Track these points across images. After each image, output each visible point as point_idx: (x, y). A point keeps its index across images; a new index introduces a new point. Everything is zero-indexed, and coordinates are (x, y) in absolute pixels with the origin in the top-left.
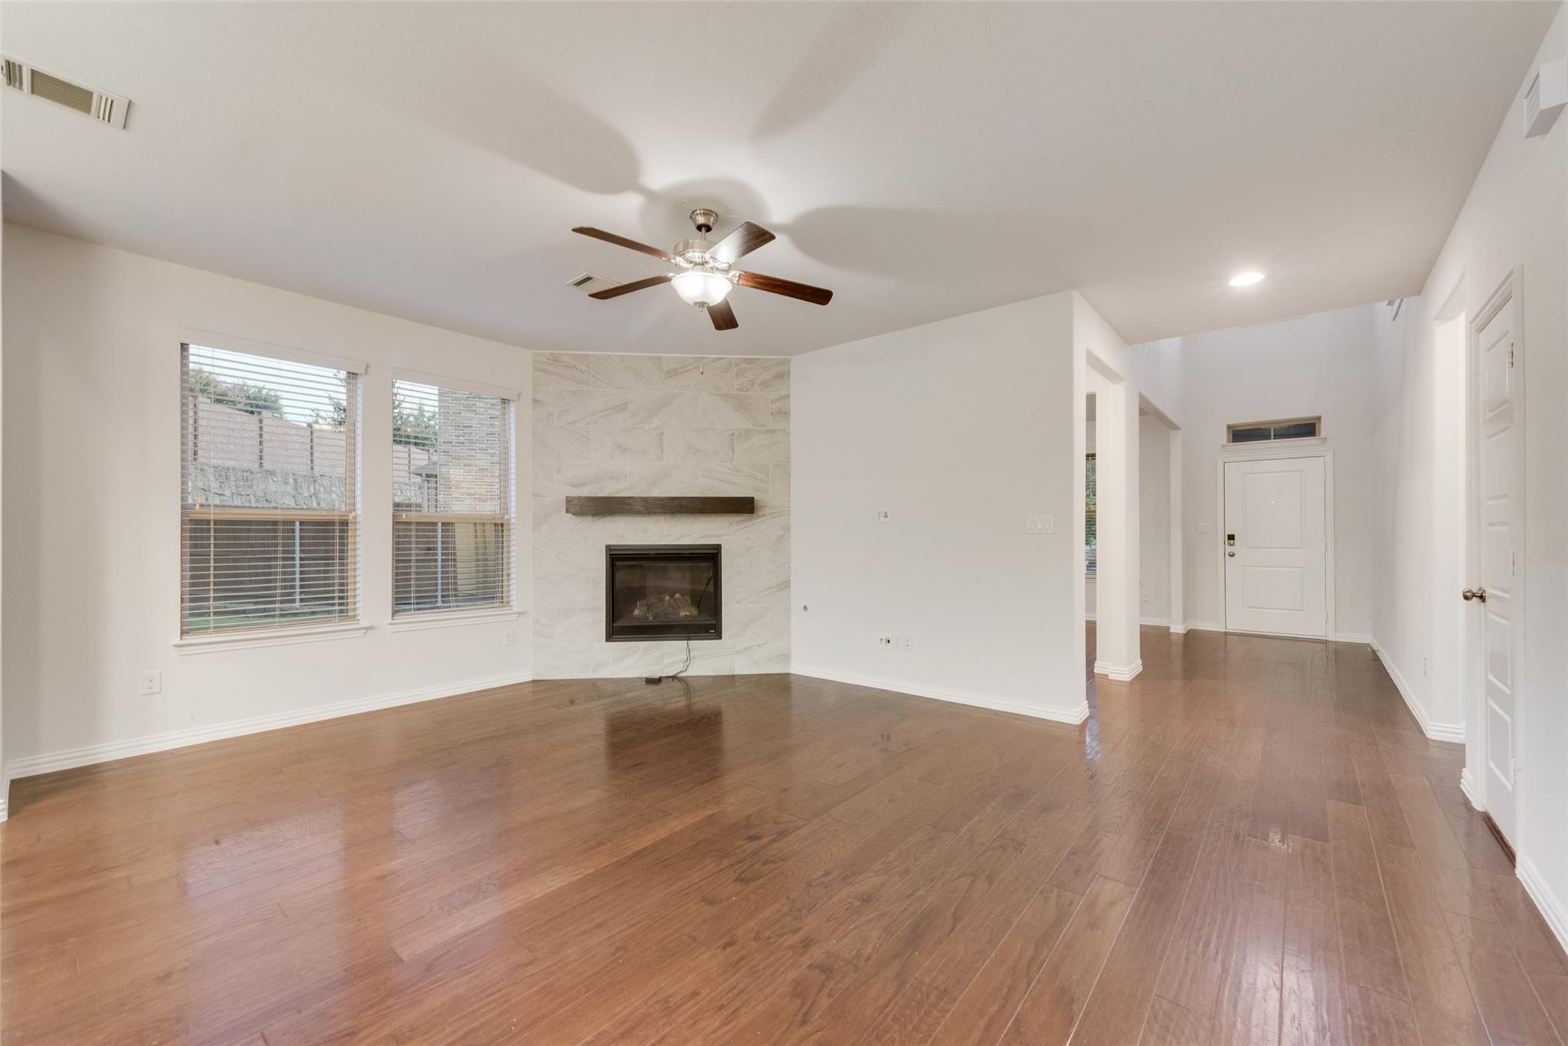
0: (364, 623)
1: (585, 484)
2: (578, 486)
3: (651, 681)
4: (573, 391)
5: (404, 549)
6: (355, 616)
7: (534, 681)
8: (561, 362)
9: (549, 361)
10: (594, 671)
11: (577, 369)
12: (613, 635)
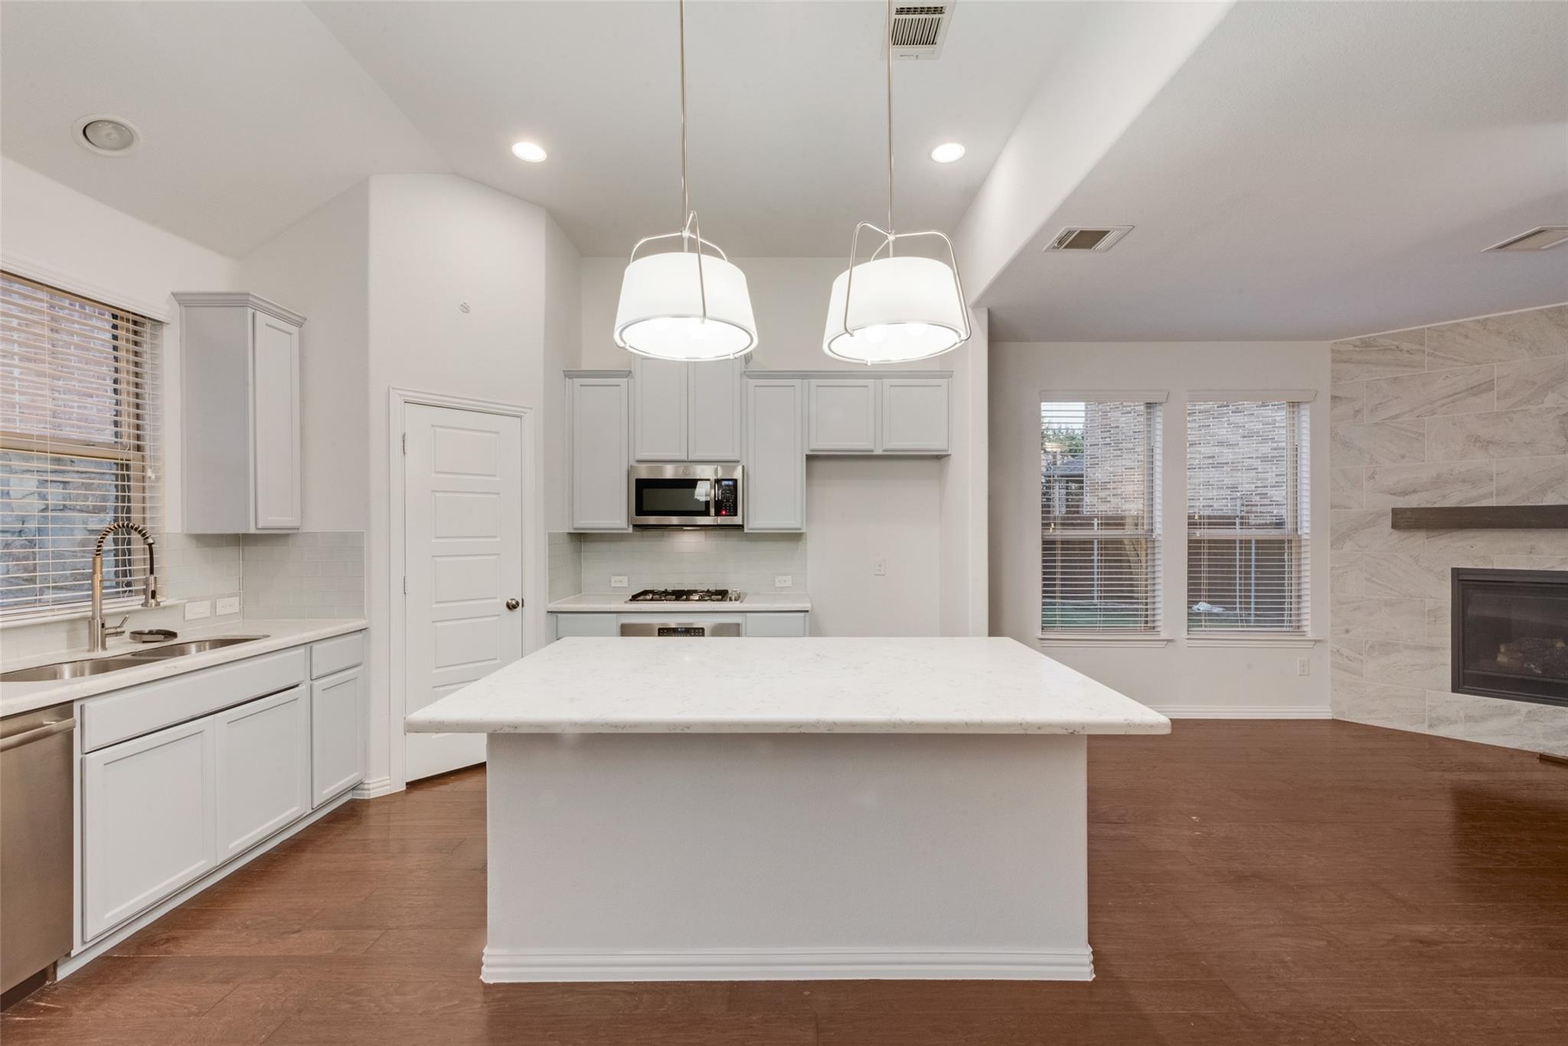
0: (1163, 635)
1: (1415, 491)
2: (1404, 493)
3: (1544, 759)
4: (1395, 379)
5: (1196, 572)
6: (1154, 628)
7: (1334, 721)
8: (1377, 346)
9: (1357, 349)
10: (1431, 726)
11: (1401, 350)
12: (1464, 684)
